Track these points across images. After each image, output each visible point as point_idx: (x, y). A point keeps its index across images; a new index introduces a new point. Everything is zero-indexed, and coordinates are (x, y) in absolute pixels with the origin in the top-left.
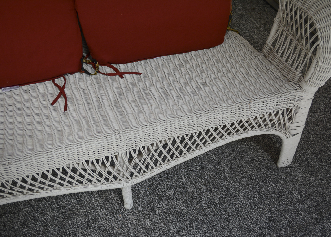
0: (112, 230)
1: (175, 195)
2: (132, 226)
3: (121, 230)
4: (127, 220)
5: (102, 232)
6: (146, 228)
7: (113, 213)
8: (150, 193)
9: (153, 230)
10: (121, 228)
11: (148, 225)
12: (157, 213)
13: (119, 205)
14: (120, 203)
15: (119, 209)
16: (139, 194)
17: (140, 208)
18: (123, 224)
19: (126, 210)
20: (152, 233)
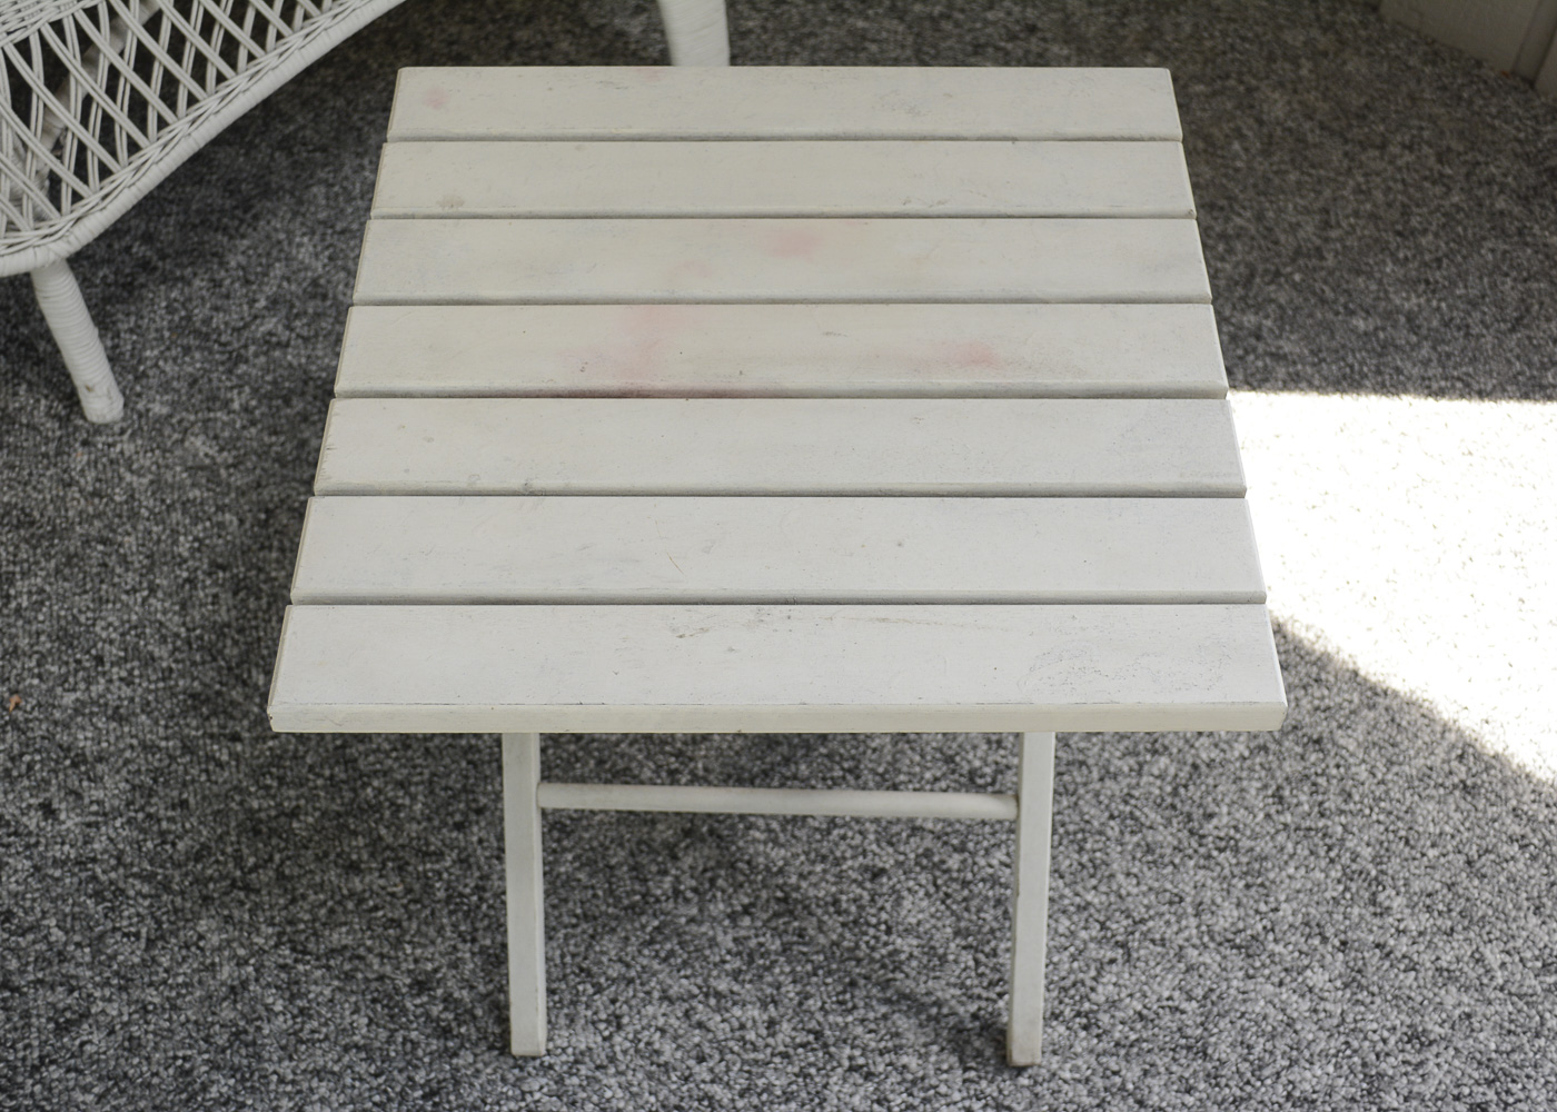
0: (57, 509)
1: (292, 330)
2: (140, 476)
3: (96, 501)
4: (112, 462)
5: (17, 528)
6: (202, 468)
7: (46, 455)
8: (187, 350)
9: (234, 466)
10: (96, 494)
11: (206, 455)
12: (236, 406)
13: (64, 421)
14: (68, 416)
15: (68, 435)
16: (140, 362)
17: (159, 409)
18: (100, 480)
19: (98, 429)
20: (230, 475)
